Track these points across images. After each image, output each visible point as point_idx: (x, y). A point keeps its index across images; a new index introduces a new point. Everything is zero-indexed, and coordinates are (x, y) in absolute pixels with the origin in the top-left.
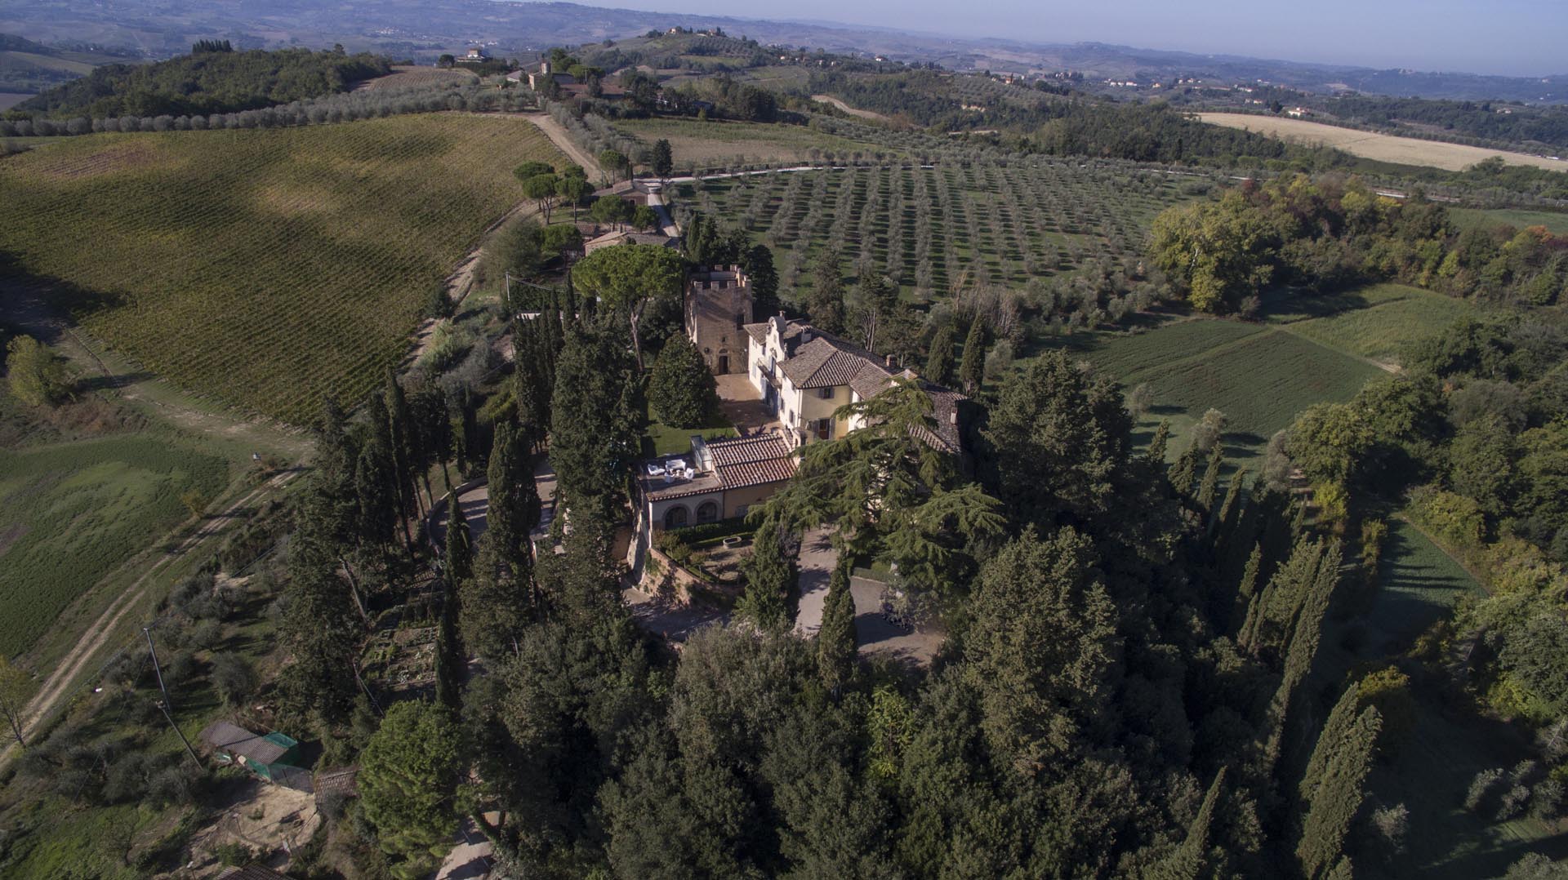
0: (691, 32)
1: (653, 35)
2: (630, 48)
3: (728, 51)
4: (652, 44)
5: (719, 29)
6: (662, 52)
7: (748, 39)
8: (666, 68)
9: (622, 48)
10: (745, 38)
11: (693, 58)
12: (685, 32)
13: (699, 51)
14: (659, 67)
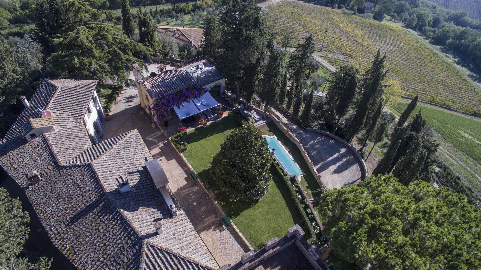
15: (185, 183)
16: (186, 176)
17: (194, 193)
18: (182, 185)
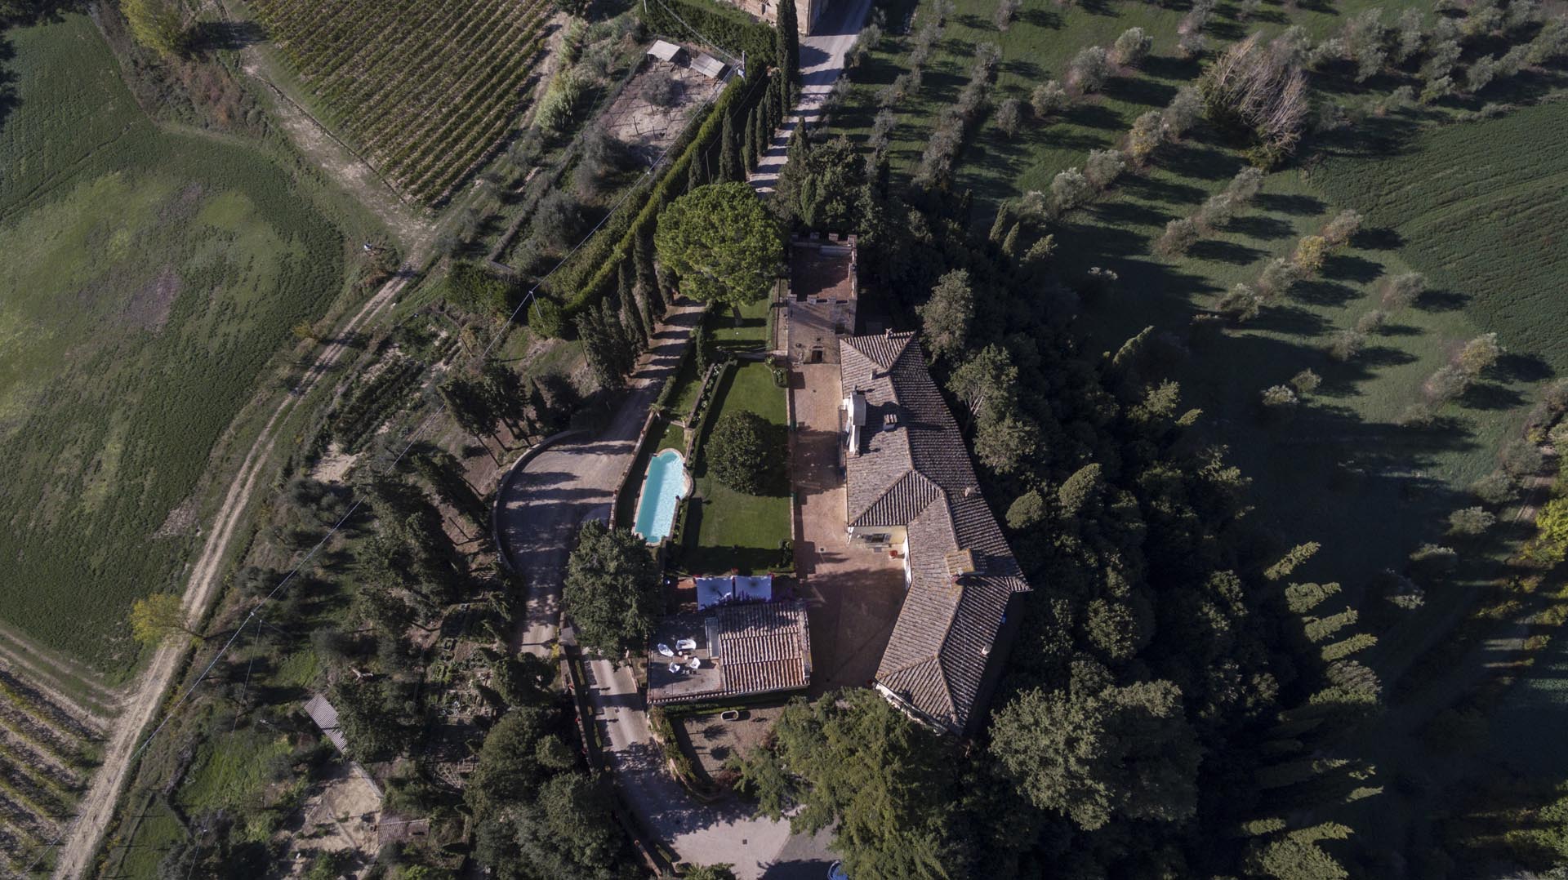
15: (809, 497)
16: (803, 507)
17: (805, 478)
18: (814, 496)
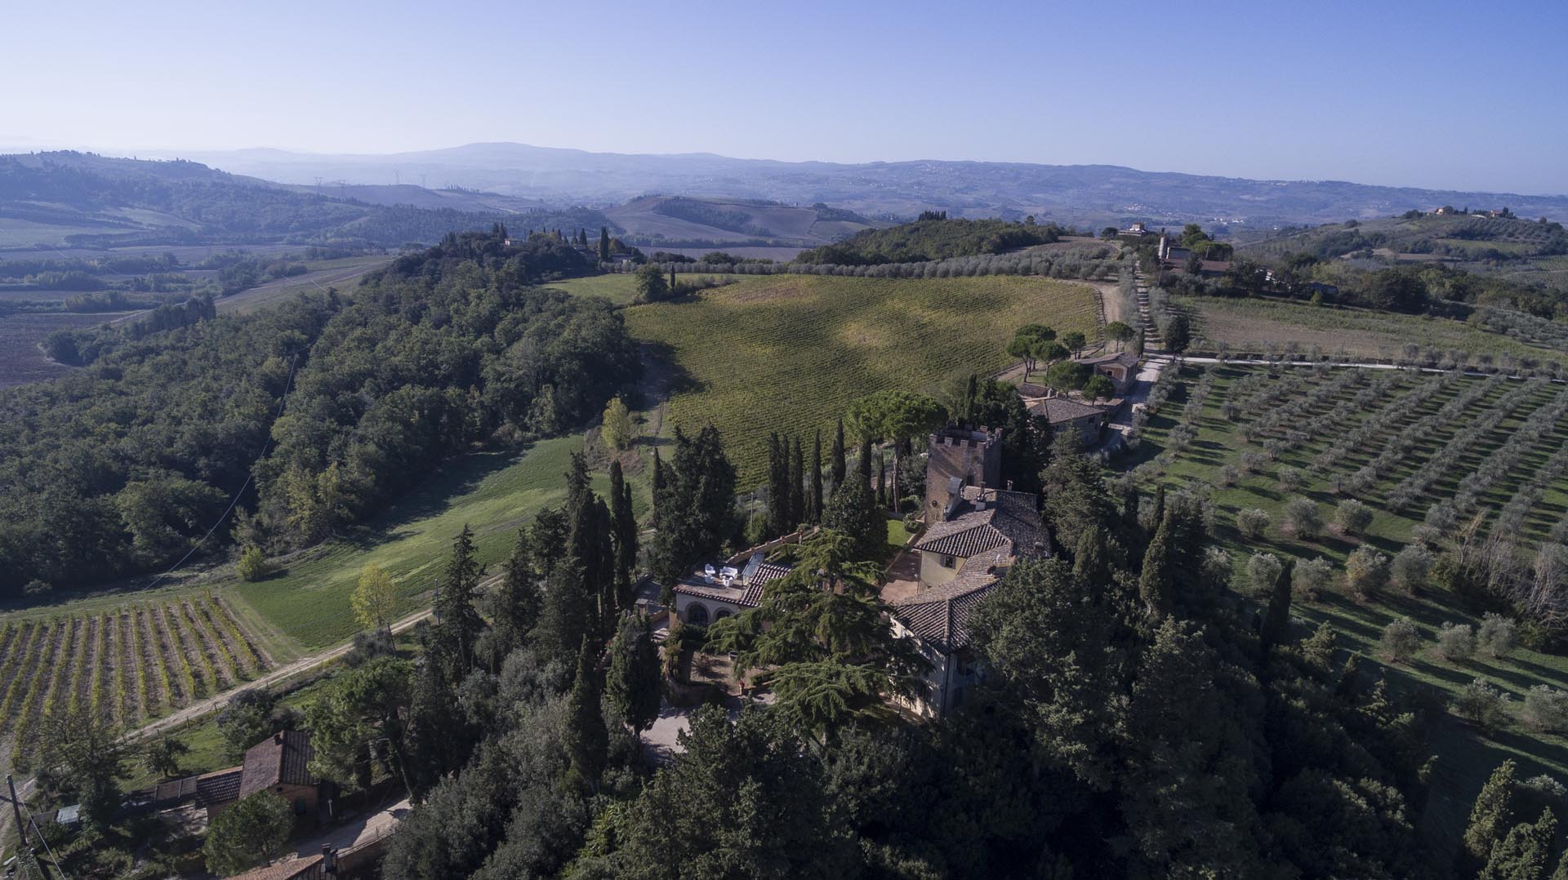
0: (1465, 212)
1: (1410, 216)
2: (1376, 229)
3: (1511, 235)
4: (1407, 225)
5: (1506, 210)
6: (1413, 234)
7: (1549, 220)
8: (1413, 252)
9: (1362, 230)
10: (1544, 221)
11: (1454, 243)
12: (1456, 212)
13: (1467, 234)
14: (1405, 251)
